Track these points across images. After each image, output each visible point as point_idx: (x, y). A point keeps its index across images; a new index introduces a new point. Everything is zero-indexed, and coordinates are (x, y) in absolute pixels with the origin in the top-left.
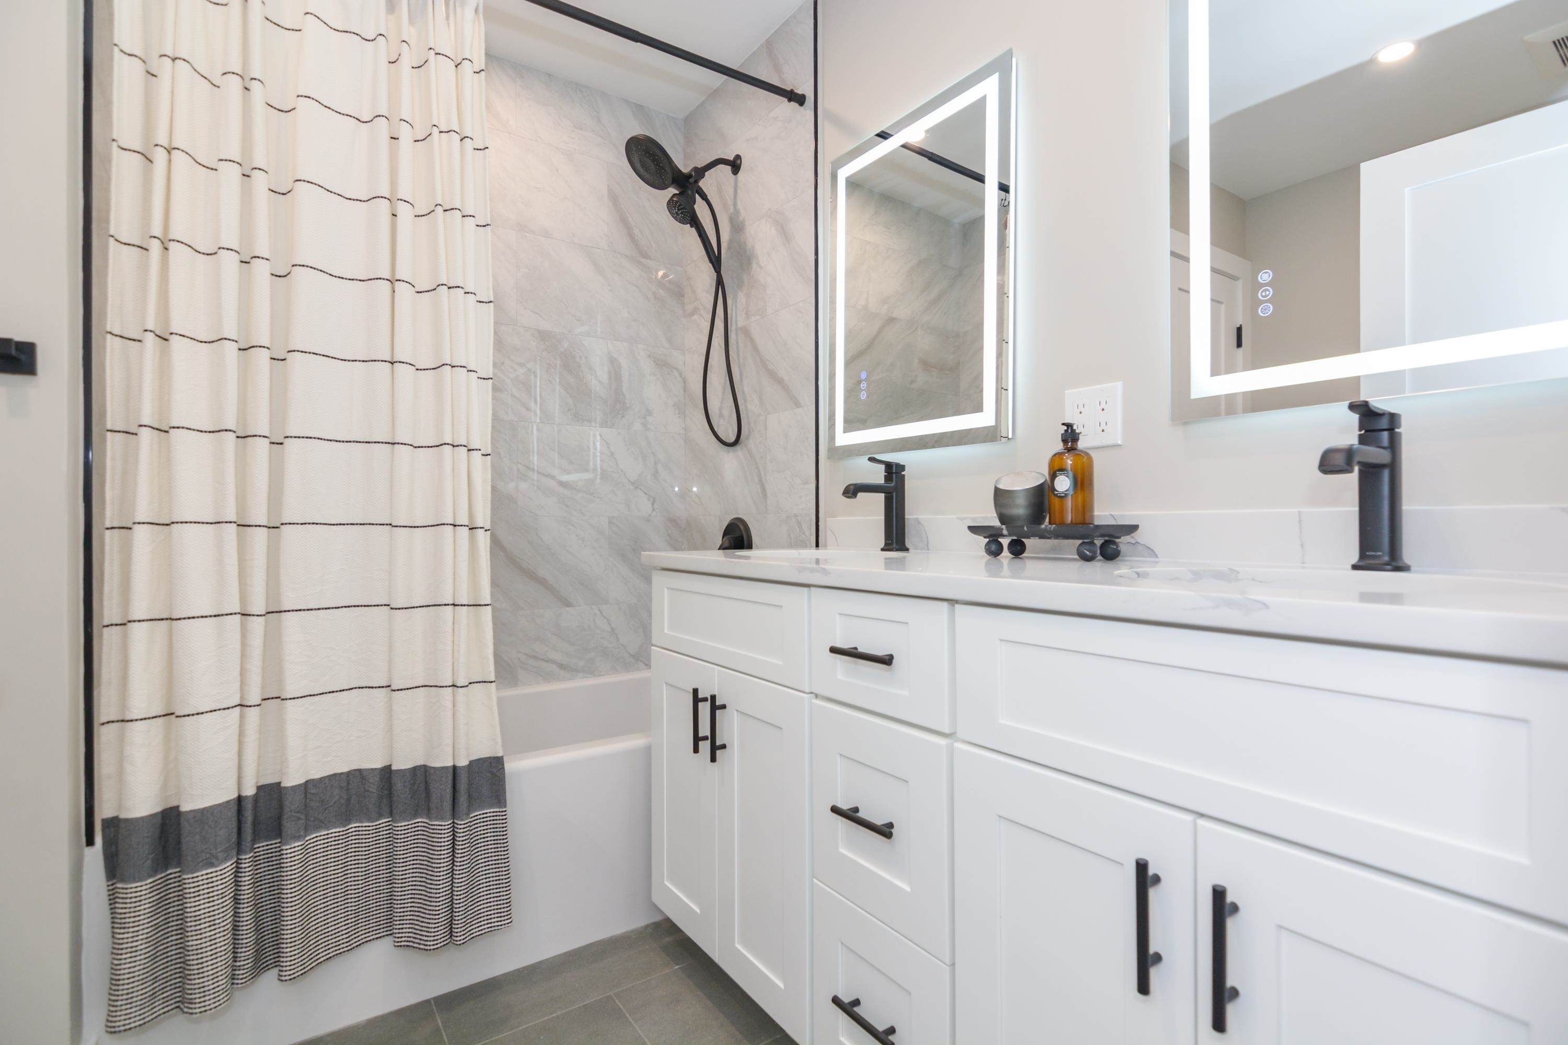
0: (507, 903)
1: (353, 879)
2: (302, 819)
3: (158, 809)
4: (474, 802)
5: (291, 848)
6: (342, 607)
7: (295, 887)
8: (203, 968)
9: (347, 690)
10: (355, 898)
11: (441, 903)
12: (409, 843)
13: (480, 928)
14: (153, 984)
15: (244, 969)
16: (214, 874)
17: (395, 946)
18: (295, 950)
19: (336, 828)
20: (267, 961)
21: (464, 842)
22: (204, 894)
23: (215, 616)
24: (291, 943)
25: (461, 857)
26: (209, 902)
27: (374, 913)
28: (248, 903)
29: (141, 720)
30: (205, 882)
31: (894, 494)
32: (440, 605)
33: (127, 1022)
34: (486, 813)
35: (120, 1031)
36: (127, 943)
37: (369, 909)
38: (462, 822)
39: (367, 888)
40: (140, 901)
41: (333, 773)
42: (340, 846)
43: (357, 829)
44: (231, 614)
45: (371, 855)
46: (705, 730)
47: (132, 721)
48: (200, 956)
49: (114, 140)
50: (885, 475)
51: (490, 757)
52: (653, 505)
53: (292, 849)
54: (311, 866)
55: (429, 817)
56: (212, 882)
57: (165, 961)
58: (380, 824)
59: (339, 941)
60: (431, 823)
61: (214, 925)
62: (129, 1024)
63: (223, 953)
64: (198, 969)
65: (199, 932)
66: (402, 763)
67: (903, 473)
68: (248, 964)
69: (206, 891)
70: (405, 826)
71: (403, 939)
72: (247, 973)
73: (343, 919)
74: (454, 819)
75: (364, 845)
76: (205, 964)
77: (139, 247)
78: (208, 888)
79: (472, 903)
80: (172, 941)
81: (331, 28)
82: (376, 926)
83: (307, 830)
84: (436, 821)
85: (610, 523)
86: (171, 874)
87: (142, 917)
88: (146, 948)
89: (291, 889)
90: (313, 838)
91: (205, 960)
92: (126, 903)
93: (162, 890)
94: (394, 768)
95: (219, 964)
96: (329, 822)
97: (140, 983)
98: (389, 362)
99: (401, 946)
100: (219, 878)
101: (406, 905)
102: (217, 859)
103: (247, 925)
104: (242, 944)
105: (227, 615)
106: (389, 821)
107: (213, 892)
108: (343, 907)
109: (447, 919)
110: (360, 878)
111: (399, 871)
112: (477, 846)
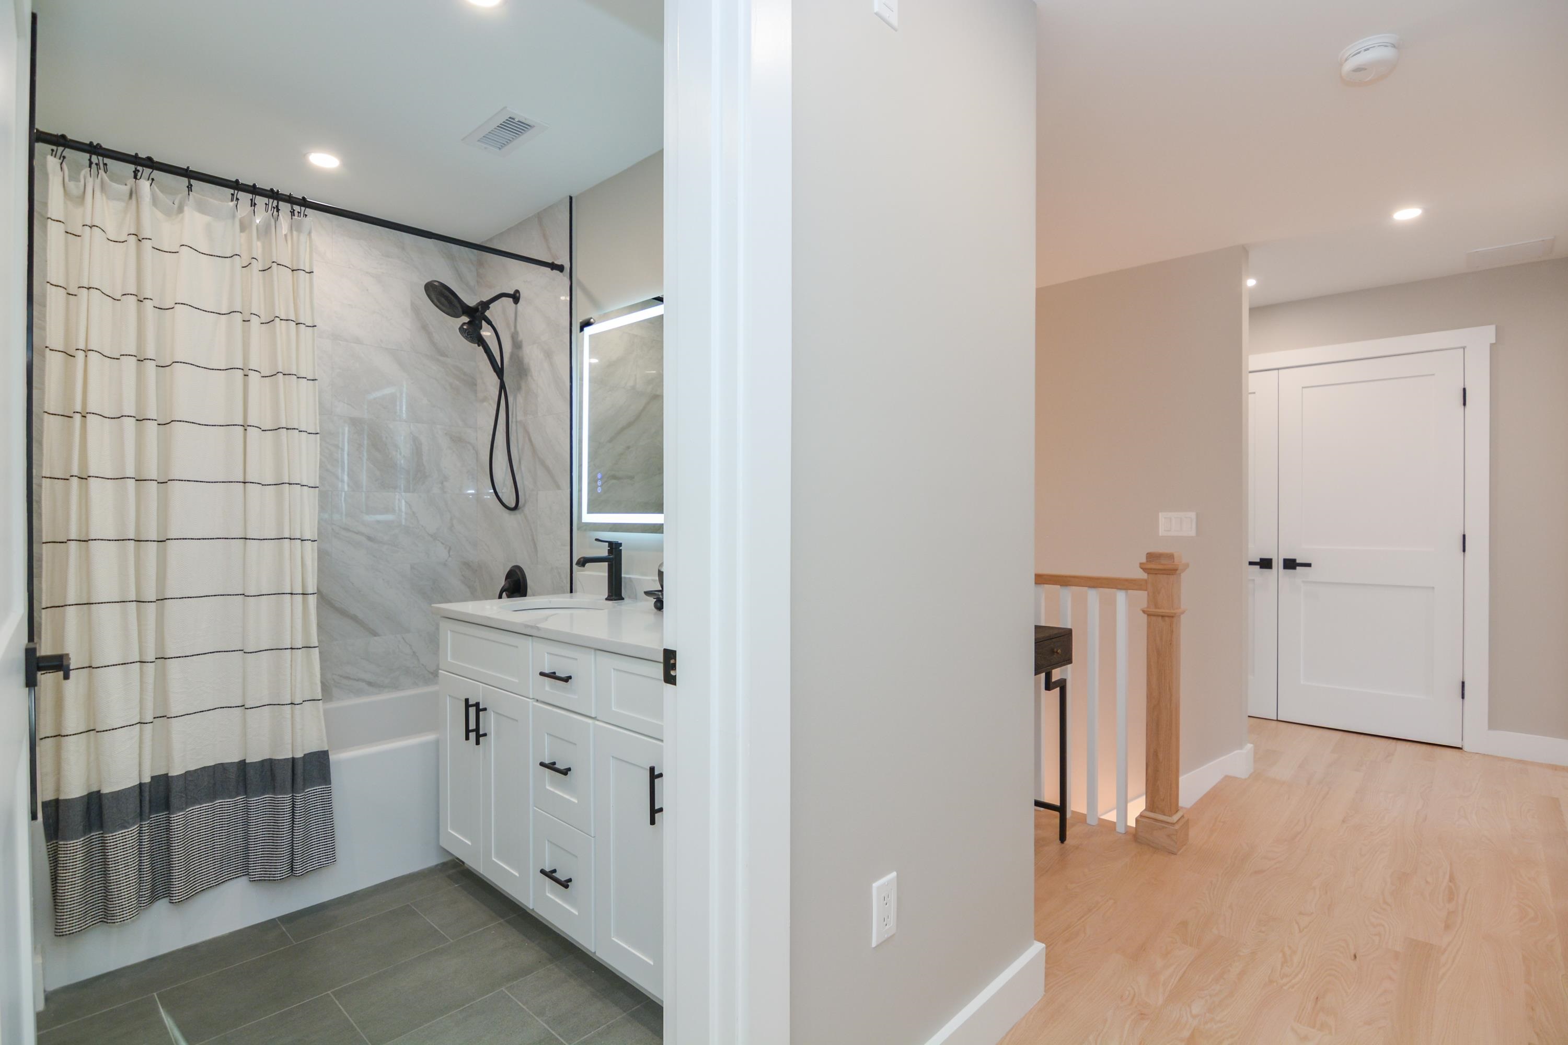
0: (332, 849)
1: (218, 838)
2: (184, 797)
3: (85, 793)
4: (309, 781)
5: (177, 816)
6: (208, 653)
7: (180, 842)
8: (121, 893)
9: (212, 710)
10: (220, 850)
11: (284, 849)
12: (259, 812)
13: (313, 866)
14: (85, 905)
15: (145, 897)
16: (127, 833)
17: (250, 881)
18: (181, 883)
19: (206, 803)
20: (158, 894)
21: (301, 808)
22: (120, 846)
23: (122, 664)
24: (178, 878)
25: (299, 818)
26: (124, 851)
27: (234, 860)
28: (147, 853)
29: (73, 735)
30: (121, 838)
31: (614, 562)
32: (281, 649)
33: (71, 929)
34: (316, 789)
35: (66, 935)
36: (69, 879)
37: (230, 857)
38: (300, 795)
39: (229, 843)
40: (76, 852)
41: (203, 766)
42: (209, 815)
43: (221, 804)
44: (134, 662)
45: (231, 821)
46: (472, 726)
47: (67, 736)
48: (118, 886)
49: (46, 347)
50: (608, 550)
51: (318, 752)
52: (449, 552)
53: (177, 818)
54: (190, 829)
55: (274, 793)
56: (126, 839)
57: (91, 892)
58: (237, 800)
59: (210, 879)
60: (276, 797)
61: (128, 866)
62: (72, 930)
63: (134, 884)
64: (118, 894)
65: (118, 871)
66: (254, 757)
67: (620, 548)
68: (147, 894)
69: (122, 844)
70: (256, 800)
71: (257, 876)
72: (147, 899)
73: (212, 865)
74: (293, 793)
75: (226, 814)
76: (123, 891)
77: (62, 415)
78: (123, 842)
79: (307, 849)
80: (95, 879)
81: (200, 252)
82: (235, 869)
83: (188, 805)
84: (280, 795)
85: (412, 568)
86: (93, 836)
87: (78, 862)
88: (81, 882)
89: (178, 843)
90: (191, 810)
91: (122, 888)
92: (67, 854)
93: (88, 846)
94: (247, 761)
95: (132, 891)
96: (201, 800)
97: (78, 904)
98: (242, 482)
99: (255, 880)
100: (130, 836)
101: (258, 853)
102: (128, 823)
103: (147, 868)
104: (143, 880)
105: (131, 663)
106: (244, 798)
107: (126, 844)
108: (211, 856)
109: (289, 860)
110: (224, 837)
111: (252, 831)
112: (310, 812)
